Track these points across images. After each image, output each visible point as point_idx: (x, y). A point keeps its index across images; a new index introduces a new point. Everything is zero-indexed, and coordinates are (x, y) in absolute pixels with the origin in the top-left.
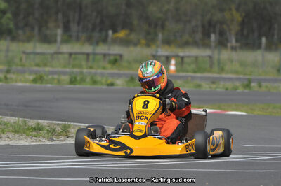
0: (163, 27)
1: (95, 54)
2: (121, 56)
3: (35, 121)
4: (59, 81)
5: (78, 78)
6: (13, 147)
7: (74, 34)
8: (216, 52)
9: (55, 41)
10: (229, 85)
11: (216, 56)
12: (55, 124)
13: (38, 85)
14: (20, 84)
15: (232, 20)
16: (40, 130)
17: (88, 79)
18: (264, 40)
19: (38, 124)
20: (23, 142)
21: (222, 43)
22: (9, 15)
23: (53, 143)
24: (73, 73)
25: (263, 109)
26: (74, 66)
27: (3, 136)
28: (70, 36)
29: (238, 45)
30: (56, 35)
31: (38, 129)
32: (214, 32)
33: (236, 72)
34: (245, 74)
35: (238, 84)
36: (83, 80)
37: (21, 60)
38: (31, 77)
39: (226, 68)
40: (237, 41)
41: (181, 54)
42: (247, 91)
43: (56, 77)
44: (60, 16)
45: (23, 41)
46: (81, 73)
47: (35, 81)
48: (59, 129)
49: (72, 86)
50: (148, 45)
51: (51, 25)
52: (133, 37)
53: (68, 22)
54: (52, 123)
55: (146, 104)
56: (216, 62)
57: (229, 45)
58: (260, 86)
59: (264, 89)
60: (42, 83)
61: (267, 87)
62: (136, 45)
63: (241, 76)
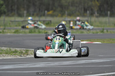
0: (68, 9)
1: (40, 21)
2: (51, 21)
3: (15, 49)
4: (25, 32)
5: (33, 31)
6: (5, 59)
7: (32, 13)
9: (23, 16)
11: (89, 20)
12: (23, 50)
13: (16, 34)
14: (9, 34)
17: (37, 31)
18: (109, 13)
20: (9, 57)
21: (92, 14)
22: (4, 6)
23: (22, 57)
25: (108, 40)
27: (1, 55)
28: (30, 14)
29: (98, 15)
30: (24, 14)
31: (16, 52)
32: (89, 10)
33: (98, 26)
35: (98, 31)
36: (35, 32)
37: (10, 24)
38: (14, 31)
40: (98, 13)
41: (75, 19)
42: (102, 33)
45: (11, 16)
47: (15, 32)
48: (24, 52)
49: (30, 34)
51: (22, 9)
52: (56, 13)
54: (21, 49)
57: (94, 15)
58: (107, 31)
59: (109, 33)
60: (18, 33)
61: (110, 32)
62: (57, 16)
63: (100, 28)
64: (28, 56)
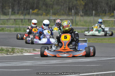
0: (52, 8)
1: (24, 19)
3: (1, 47)
4: (10, 30)
5: (18, 29)
7: (16, 11)
8: (74, 17)
9: (9, 14)
10: (80, 31)
12: (9, 48)
13: (2, 32)
15: (81, 4)
16: (3, 51)
17: (22, 30)
18: (94, 12)
19: (2, 48)
21: (77, 14)
24: (16, 27)
25: (94, 40)
26: (16, 25)
28: (15, 12)
29: (83, 14)
30: (9, 12)
32: (74, 10)
33: (83, 25)
34: (86, 26)
36: (20, 30)
39: (78, 24)
43: (9, 29)
44: (10, 4)
46: (19, 27)
48: (10, 50)
49: (16, 32)
50: (47, 15)
51: (6, 8)
52: (40, 12)
53: (14, 6)
54: (7, 48)
56: (74, 21)
57: (79, 14)
60: (3, 32)
62: (41, 15)
63: (85, 27)
64: (14, 55)
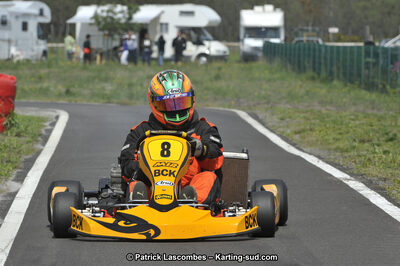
55: (166, 149)
